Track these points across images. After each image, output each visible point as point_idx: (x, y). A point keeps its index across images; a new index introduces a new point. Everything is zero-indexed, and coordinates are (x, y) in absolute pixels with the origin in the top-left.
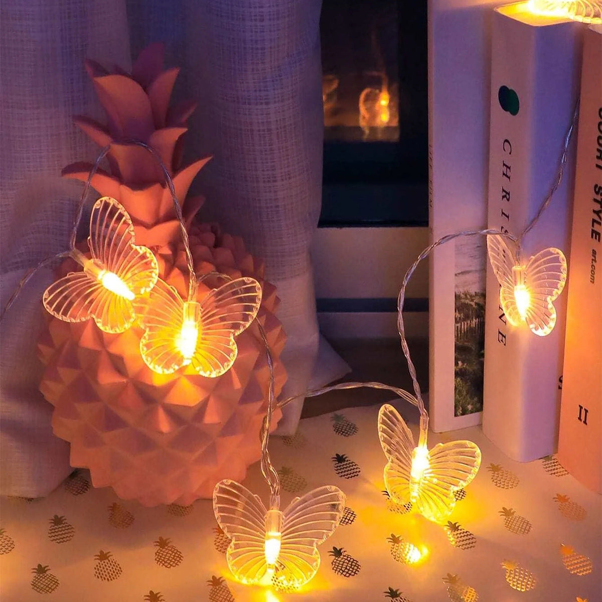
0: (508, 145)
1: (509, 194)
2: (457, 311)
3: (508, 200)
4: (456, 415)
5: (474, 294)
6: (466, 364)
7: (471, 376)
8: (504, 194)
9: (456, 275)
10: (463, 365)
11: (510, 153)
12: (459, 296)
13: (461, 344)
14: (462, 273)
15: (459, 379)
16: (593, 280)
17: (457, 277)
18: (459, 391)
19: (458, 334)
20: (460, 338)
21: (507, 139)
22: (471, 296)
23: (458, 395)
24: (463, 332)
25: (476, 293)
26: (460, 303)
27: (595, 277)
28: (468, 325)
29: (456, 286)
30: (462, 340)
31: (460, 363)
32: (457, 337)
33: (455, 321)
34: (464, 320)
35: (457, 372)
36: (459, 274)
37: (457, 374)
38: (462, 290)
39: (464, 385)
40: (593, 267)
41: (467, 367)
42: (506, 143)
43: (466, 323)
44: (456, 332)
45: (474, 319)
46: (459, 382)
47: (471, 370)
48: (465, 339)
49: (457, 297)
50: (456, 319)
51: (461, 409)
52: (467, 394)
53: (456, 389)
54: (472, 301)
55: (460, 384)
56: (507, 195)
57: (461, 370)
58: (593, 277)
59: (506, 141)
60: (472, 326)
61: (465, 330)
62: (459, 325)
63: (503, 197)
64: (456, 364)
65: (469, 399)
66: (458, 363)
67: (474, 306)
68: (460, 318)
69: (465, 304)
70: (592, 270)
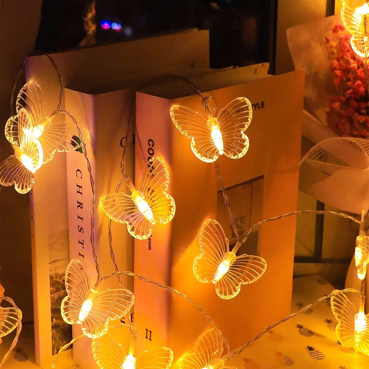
0: (80, 172)
1: (82, 204)
2: (51, 287)
3: (82, 208)
4: (53, 354)
5: (61, 274)
6: (58, 320)
7: (62, 327)
8: (79, 204)
9: (50, 263)
10: (56, 321)
11: (81, 178)
12: (52, 276)
13: (54, 308)
14: (54, 262)
15: (54, 330)
16: (150, 248)
17: (50, 265)
18: (55, 338)
19: (52, 301)
20: (54, 304)
21: (78, 169)
22: (60, 276)
23: (54, 341)
24: (55, 300)
25: (62, 273)
26: (53, 281)
27: (151, 246)
28: (59, 294)
29: (51, 270)
30: (55, 305)
31: (54, 320)
32: (52, 303)
33: (51, 293)
34: (56, 292)
35: (53, 326)
36: (52, 262)
37: (53, 327)
38: (54, 272)
39: (57, 334)
40: (150, 240)
41: (59, 322)
42: (78, 171)
43: (57, 294)
44: (51, 300)
45: (62, 291)
46: (54, 332)
47: (61, 324)
48: (57, 304)
49: (51, 278)
50: (51, 292)
51: (56, 349)
52: (60, 339)
53: (52, 337)
54: (60, 279)
55: (55, 333)
56: (81, 205)
57: (55, 324)
58: (150, 246)
59: (78, 170)
60: (61, 295)
61: (57, 299)
62: (53, 295)
63: (78, 206)
64: (52, 321)
65: (61, 343)
66: (53, 320)
67: (62, 282)
68: (53, 290)
69: (56, 281)
70: (149, 242)
